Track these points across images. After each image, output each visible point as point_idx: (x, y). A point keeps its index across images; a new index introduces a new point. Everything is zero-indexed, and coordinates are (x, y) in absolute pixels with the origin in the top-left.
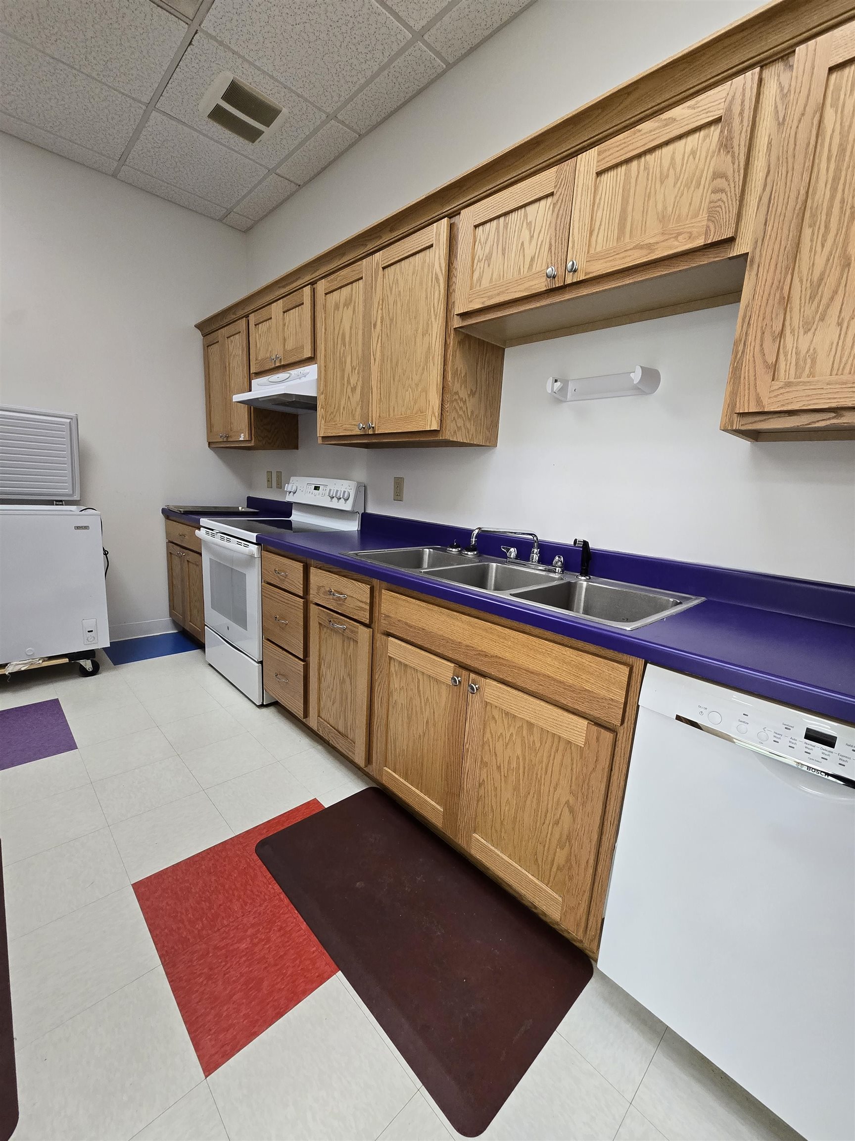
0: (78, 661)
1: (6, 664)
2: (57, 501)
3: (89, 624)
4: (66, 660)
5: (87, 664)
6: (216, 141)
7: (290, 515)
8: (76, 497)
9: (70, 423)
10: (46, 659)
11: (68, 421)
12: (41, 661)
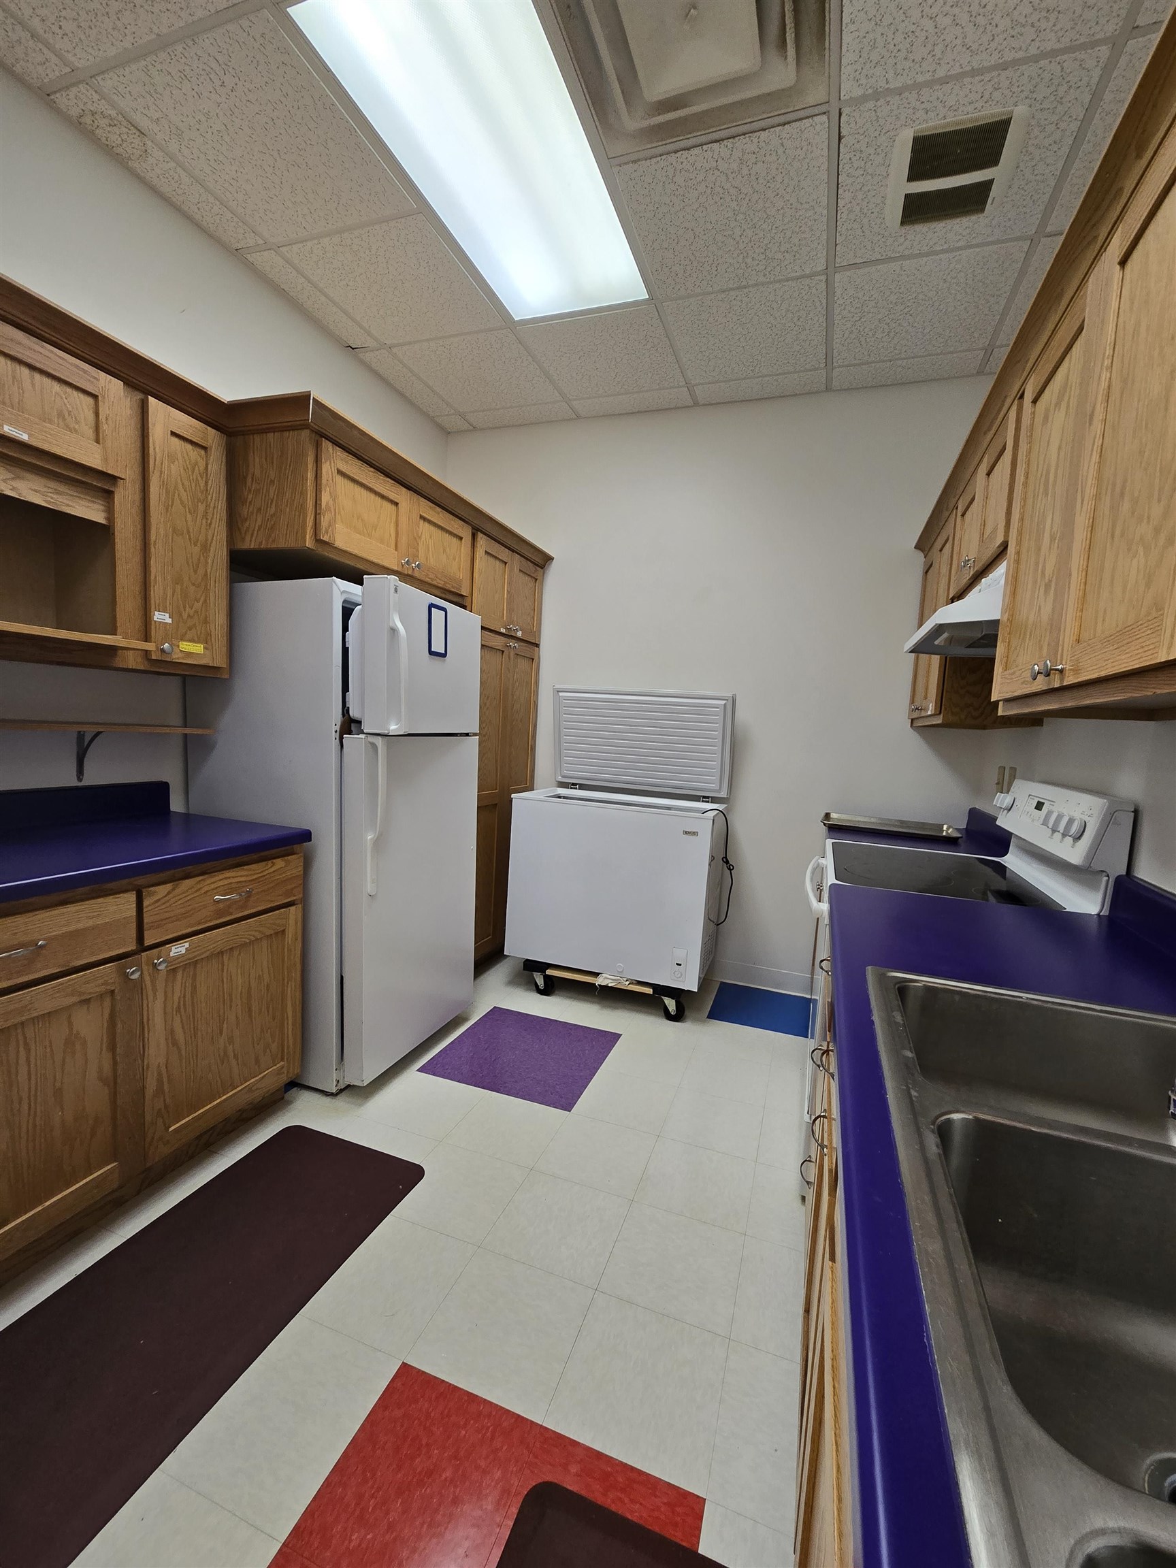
0: (663, 997)
1: (599, 974)
2: (704, 797)
3: (680, 954)
4: (650, 991)
5: (671, 1004)
6: (927, 255)
7: (1004, 852)
8: (723, 794)
9: (725, 704)
10: (634, 982)
11: (724, 702)
12: (628, 983)
